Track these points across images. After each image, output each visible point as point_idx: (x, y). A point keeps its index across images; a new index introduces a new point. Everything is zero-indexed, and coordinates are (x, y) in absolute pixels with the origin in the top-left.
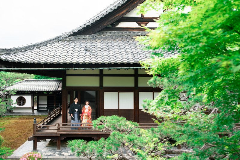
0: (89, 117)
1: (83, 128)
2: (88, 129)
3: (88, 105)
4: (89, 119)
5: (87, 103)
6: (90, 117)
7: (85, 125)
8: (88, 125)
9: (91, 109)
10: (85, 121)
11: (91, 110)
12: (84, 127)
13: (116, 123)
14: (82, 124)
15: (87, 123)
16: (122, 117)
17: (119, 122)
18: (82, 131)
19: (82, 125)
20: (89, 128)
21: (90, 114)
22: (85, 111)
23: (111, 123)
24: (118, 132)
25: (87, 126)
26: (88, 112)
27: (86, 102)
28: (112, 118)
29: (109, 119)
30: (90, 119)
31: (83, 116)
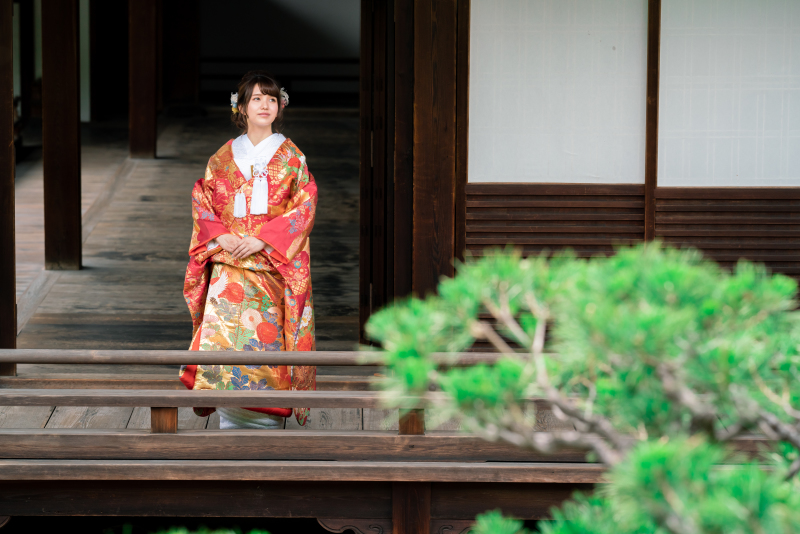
0: (277, 276)
1: (205, 410)
2: (265, 430)
3: (277, 126)
4: (282, 305)
5: (261, 106)
6: (299, 281)
7: (227, 374)
8: (266, 381)
9: (303, 175)
10: (237, 331)
11: (306, 197)
12: (226, 402)
13: (672, 341)
14: (190, 367)
15: (259, 352)
16: (746, 272)
17: (706, 324)
18: (194, 447)
19: (201, 381)
20: (280, 414)
21: (296, 247)
22: (238, 209)
23: (610, 340)
24: (698, 443)
25: (264, 393)
26: (268, 218)
27: (243, 101)
28: (624, 277)
29: (584, 287)
30: (290, 303)
31: (209, 265)
